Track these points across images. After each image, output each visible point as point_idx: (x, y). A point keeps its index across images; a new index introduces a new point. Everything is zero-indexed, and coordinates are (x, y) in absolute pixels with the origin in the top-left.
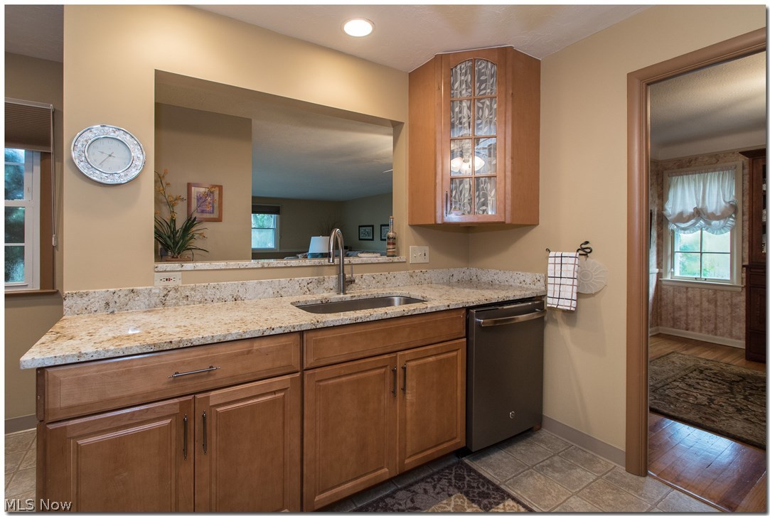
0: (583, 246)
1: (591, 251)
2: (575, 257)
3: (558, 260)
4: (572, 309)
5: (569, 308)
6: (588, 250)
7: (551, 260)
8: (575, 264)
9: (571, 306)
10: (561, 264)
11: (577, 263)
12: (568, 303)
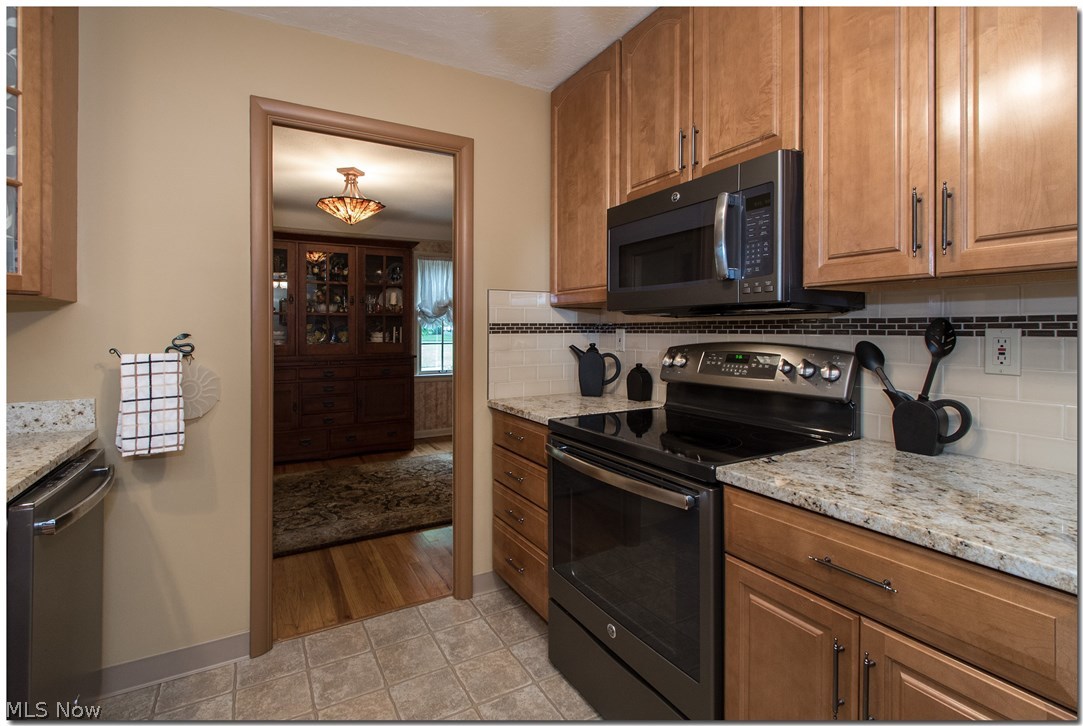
0: (178, 342)
1: (193, 349)
2: (178, 361)
3: (143, 369)
4: (181, 448)
5: (175, 449)
6: (188, 349)
7: (126, 370)
8: (178, 373)
9: (178, 445)
10: (150, 374)
11: (181, 370)
12: (172, 440)
